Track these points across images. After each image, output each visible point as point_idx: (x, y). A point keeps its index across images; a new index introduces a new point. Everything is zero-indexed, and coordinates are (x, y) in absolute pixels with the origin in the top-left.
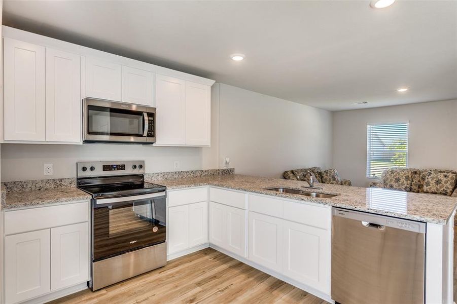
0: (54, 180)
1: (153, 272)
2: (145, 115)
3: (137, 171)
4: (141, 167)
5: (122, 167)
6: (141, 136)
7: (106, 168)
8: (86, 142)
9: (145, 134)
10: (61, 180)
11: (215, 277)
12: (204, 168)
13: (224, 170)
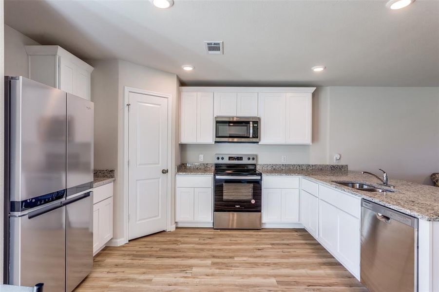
0: (204, 164)
1: (250, 231)
2: (251, 123)
3: (251, 162)
4: (253, 159)
5: (240, 158)
6: (249, 137)
7: (230, 158)
8: (216, 142)
9: (251, 136)
10: (207, 164)
11: (288, 244)
12: (311, 163)
13: (333, 166)
